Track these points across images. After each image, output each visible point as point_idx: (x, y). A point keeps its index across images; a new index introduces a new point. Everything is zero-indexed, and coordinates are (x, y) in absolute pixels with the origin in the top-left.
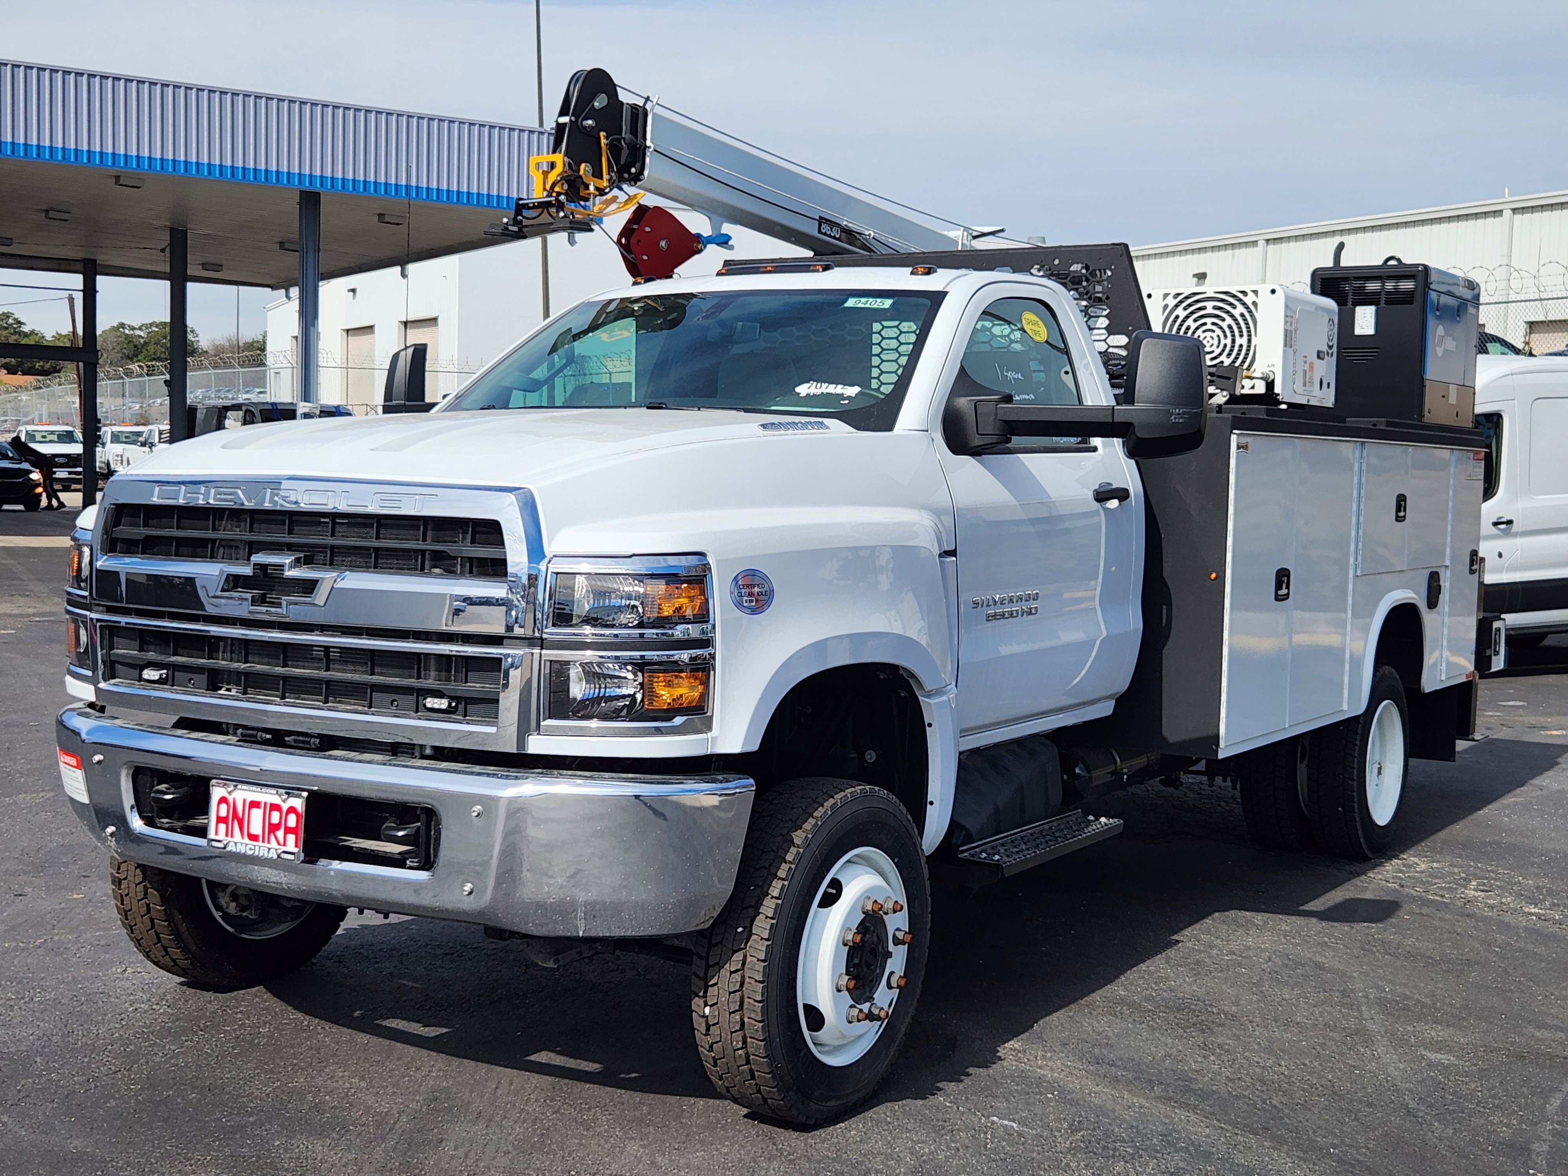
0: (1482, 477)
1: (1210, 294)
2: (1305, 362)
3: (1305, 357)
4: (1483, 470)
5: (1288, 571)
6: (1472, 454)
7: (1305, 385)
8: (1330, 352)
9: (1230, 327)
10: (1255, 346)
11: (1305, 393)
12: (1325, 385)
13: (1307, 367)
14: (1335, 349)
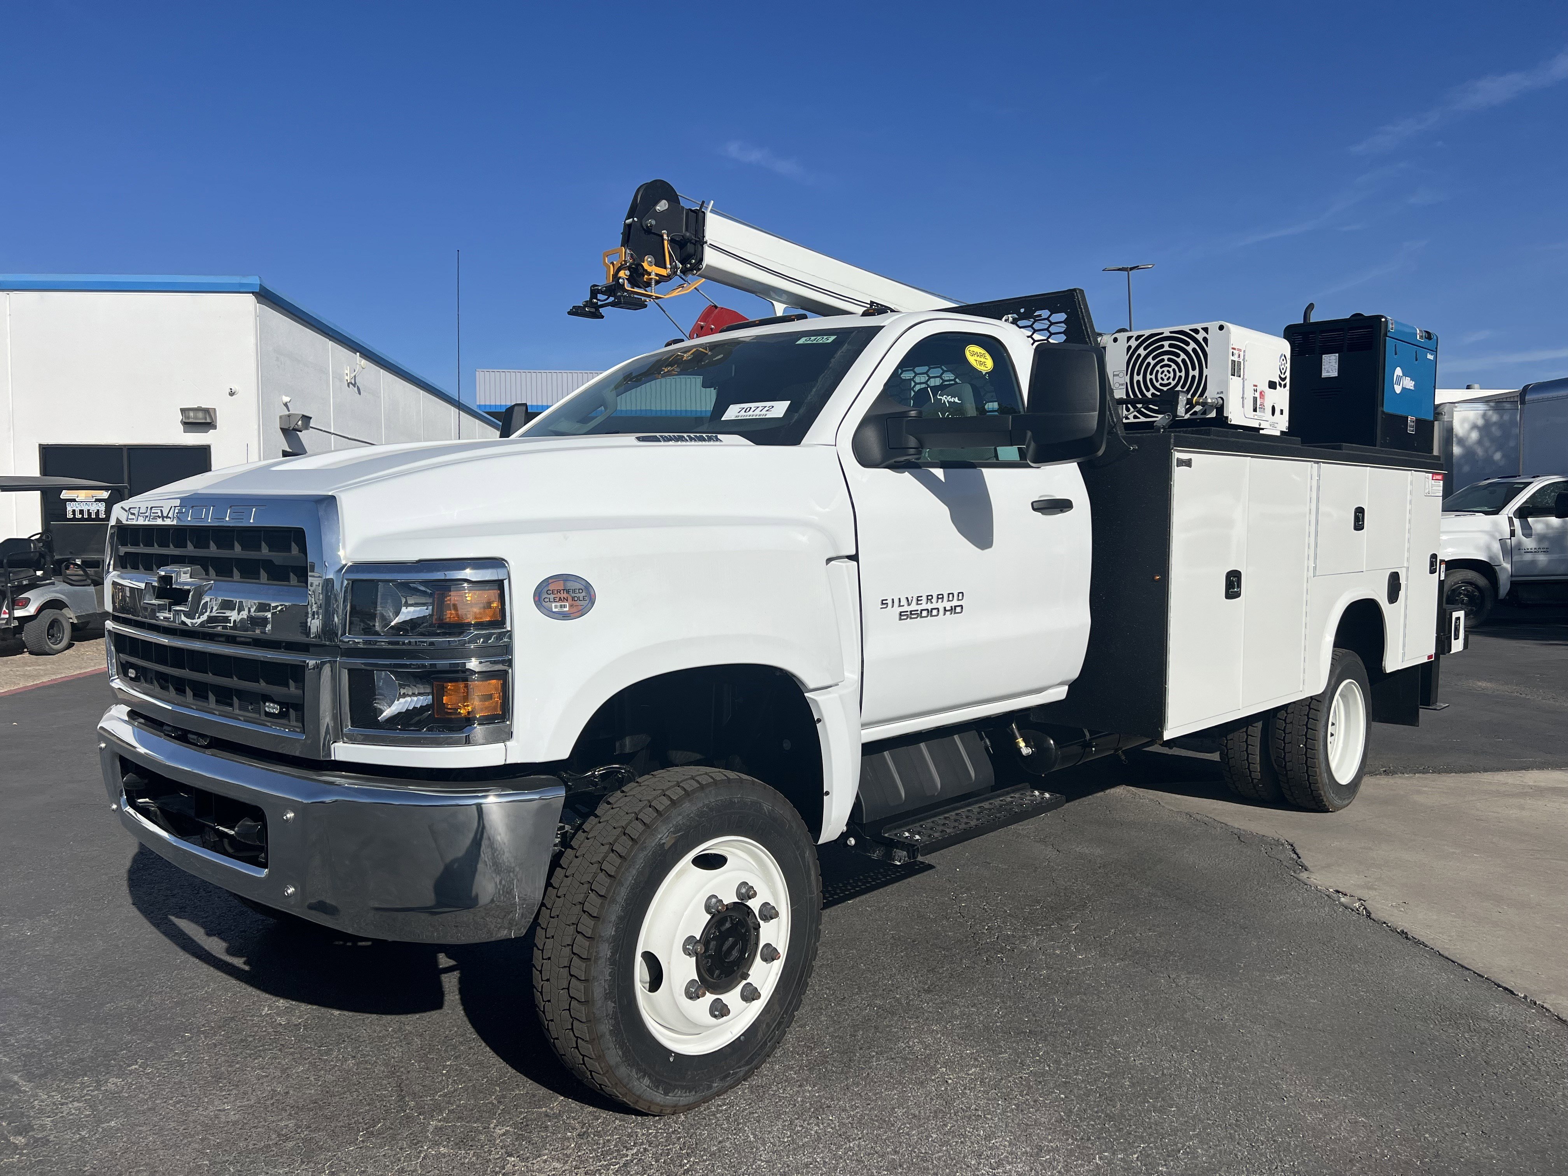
0: (1441, 494)
1: (1166, 334)
2: (1256, 391)
3: (1256, 386)
4: (1441, 488)
5: (1240, 573)
6: (1431, 475)
7: (1255, 410)
8: (1283, 383)
9: (1184, 361)
10: (1206, 376)
11: (1256, 417)
12: (1277, 412)
13: (1257, 395)
14: (1288, 381)
